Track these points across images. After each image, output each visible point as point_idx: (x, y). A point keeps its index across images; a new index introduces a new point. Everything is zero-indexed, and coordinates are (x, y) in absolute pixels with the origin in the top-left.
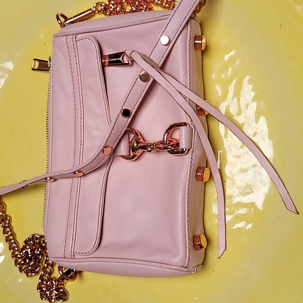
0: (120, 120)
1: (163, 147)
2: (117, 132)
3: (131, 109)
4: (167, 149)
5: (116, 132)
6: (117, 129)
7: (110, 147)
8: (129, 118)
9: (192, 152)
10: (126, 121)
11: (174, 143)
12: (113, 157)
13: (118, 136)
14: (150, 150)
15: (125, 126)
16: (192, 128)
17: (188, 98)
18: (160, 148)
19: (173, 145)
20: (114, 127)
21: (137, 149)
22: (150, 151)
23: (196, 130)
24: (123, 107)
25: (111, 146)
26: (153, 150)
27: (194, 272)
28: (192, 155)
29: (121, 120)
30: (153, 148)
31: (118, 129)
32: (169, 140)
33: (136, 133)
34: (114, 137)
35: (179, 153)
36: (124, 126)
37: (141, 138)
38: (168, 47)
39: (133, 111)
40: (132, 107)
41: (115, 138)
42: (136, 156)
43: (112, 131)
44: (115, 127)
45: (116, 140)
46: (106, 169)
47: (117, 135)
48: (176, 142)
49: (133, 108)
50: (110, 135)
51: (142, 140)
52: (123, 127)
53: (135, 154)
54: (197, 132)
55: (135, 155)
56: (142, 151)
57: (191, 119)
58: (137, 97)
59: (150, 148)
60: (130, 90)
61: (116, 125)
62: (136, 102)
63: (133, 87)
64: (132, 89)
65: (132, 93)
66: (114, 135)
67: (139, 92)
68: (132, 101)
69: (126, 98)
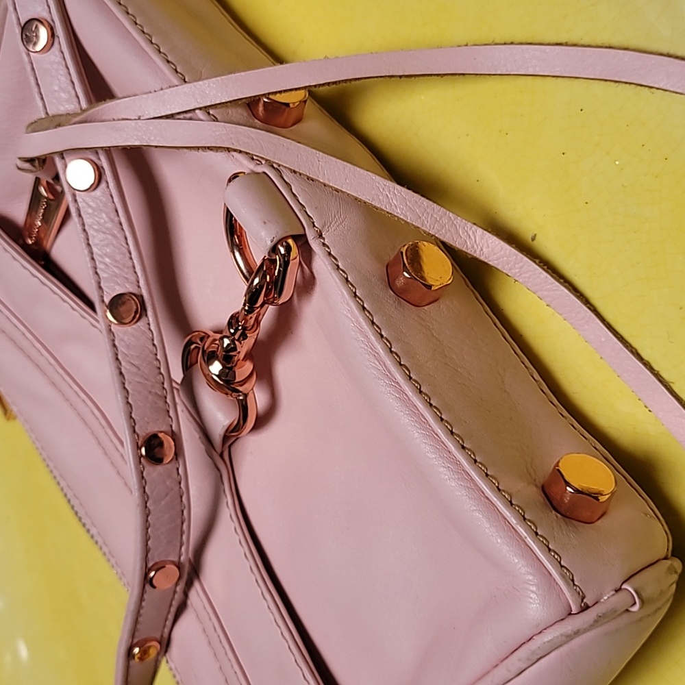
0: (122, 340)
2: (142, 376)
3: (131, 288)
5: (137, 380)
6: (134, 370)
8: (146, 315)
10: (144, 328)
13: (159, 386)
15: (154, 345)
16: (264, 173)
17: (197, 111)
20: (123, 370)
23: (281, 168)
24: (104, 298)
27: (635, 603)
29: (126, 338)
31: (139, 369)
34: (147, 397)
36: (151, 347)
38: (60, 43)
39: (139, 287)
40: (127, 279)
41: (150, 397)
43: (125, 388)
44: (125, 368)
45: (161, 403)
47: (153, 386)
49: (133, 278)
50: (128, 403)
52: (151, 352)
57: (247, 153)
58: (115, 242)
60: (86, 241)
61: (123, 363)
62: (127, 258)
63: (87, 228)
64: (89, 235)
65: (98, 245)
66: (139, 393)
67: (109, 225)
68: (114, 266)
69: (94, 270)
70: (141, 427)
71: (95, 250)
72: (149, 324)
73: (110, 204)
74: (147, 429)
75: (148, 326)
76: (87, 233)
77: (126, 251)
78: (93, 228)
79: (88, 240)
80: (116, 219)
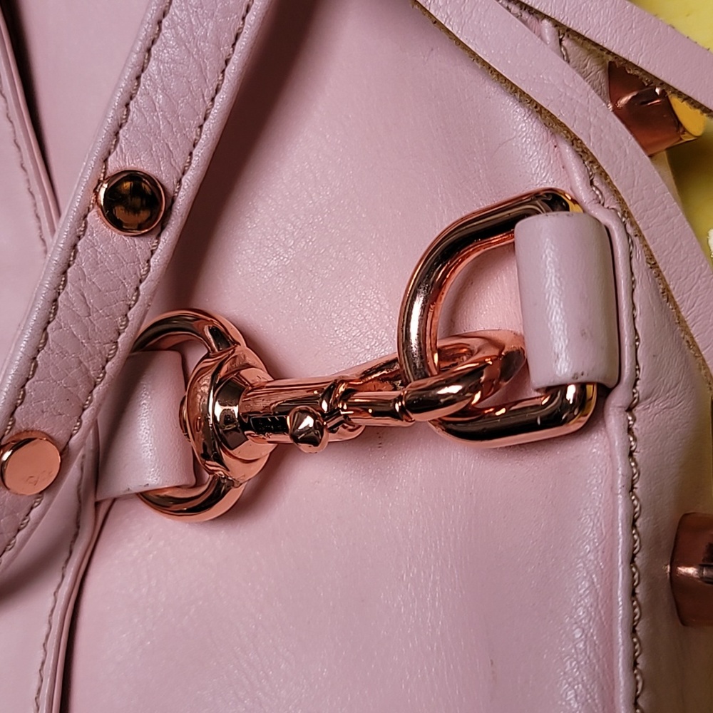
0: (93, 248)
1: (400, 398)
2: (86, 330)
3: (165, 175)
4: (434, 404)
6: (80, 310)
7: (51, 439)
8: (158, 236)
9: (630, 409)
10: (141, 254)
11: (482, 361)
12: (97, 504)
13: (99, 360)
14: (308, 430)
15: (137, 291)
16: (606, 228)
18: (382, 409)
19: (476, 372)
21: (229, 438)
22: (312, 439)
23: (637, 240)
24: (111, 159)
25: (60, 434)
26: (332, 430)
28: (630, 430)
29: (100, 248)
30: (333, 412)
31: (89, 315)
32: (440, 351)
33: (221, 336)
34: (69, 369)
35: (530, 427)
36: (130, 290)
37: (252, 358)
39: (179, 182)
40: (171, 154)
42: (232, 484)
43: (45, 330)
44: (67, 297)
45: (83, 389)
46: (59, 586)
47: (91, 357)
48: (495, 352)
49: (180, 161)
50: (36, 359)
51: (256, 375)
52: (126, 300)
53: (221, 472)
54: (651, 257)
55: (220, 478)
56: (272, 446)
58: (194, 82)
59: (307, 412)
60: (148, 43)
61: (69, 287)
62: (195, 123)
63: (165, 22)
64: (161, 36)
65: (162, 62)
66: (63, 353)
67: (207, 48)
68: (165, 117)
69: (126, 97)
70: (27, 413)
71: (152, 66)
72: (152, 252)
73: (236, 17)
74: (33, 423)
75: (149, 254)
76: (160, 30)
77: (203, 110)
78: (176, 30)
79: (153, 42)
80: (227, 48)
